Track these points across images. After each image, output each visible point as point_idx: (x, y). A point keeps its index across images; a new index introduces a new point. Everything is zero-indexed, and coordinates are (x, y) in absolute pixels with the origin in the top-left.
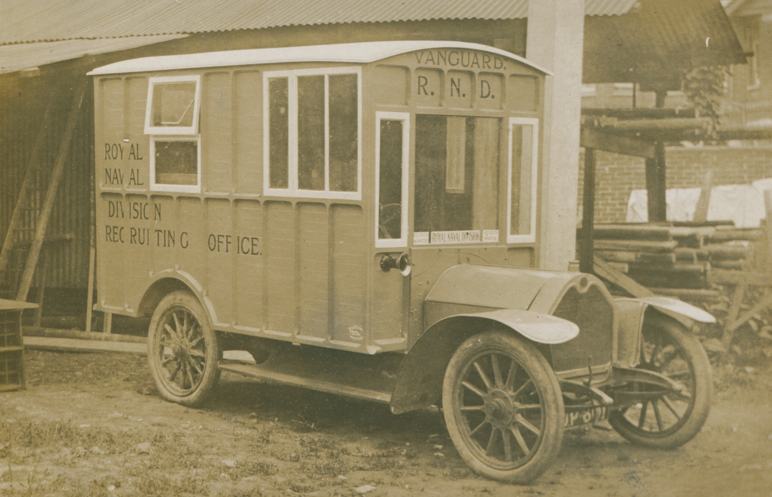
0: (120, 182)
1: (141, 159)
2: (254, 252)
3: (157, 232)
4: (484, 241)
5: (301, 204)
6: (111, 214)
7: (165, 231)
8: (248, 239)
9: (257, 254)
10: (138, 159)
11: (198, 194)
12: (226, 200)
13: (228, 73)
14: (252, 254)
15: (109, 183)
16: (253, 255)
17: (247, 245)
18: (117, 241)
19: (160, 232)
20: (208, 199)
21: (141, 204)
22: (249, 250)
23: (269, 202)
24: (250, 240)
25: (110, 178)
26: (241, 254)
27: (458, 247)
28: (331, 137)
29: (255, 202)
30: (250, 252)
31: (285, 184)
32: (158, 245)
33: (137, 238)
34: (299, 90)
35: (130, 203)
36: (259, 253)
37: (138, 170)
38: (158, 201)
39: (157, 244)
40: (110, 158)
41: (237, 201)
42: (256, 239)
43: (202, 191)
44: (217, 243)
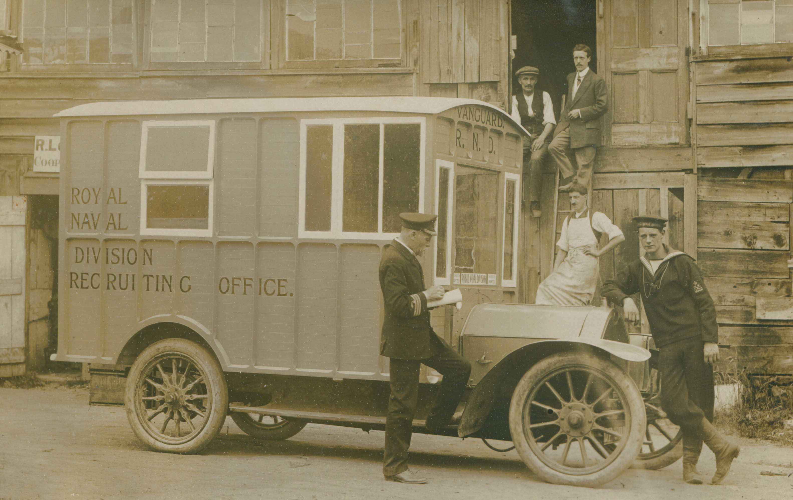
0: (92, 227)
1: (125, 203)
2: (281, 293)
3: (146, 277)
4: (489, 284)
5: (346, 245)
6: (79, 260)
7: (157, 277)
8: (274, 281)
9: (285, 295)
10: (120, 203)
11: (209, 238)
12: (247, 243)
13: (253, 119)
14: (279, 295)
15: (77, 228)
16: (279, 297)
17: (272, 287)
18: (87, 288)
19: (150, 278)
20: (222, 243)
21: (123, 250)
22: (274, 291)
23: (304, 244)
24: (277, 282)
25: (78, 224)
26: (264, 295)
27: (478, 288)
28: (386, 182)
29: (289, 244)
30: (276, 293)
31: (326, 226)
32: (148, 290)
33: (116, 284)
34: (345, 138)
35: (107, 249)
36: (288, 294)
37: (120, 215)
38: (148, 247)
39: (146, 289)
40: (78, 202)
41: (262, 244)
42: (285, 280)
43: (214, 234)
44: (231, 285)
